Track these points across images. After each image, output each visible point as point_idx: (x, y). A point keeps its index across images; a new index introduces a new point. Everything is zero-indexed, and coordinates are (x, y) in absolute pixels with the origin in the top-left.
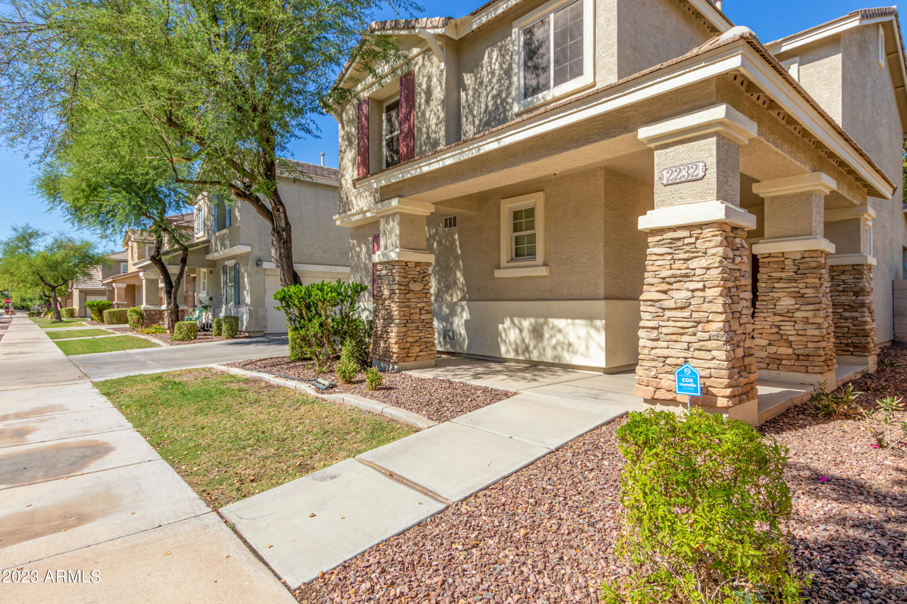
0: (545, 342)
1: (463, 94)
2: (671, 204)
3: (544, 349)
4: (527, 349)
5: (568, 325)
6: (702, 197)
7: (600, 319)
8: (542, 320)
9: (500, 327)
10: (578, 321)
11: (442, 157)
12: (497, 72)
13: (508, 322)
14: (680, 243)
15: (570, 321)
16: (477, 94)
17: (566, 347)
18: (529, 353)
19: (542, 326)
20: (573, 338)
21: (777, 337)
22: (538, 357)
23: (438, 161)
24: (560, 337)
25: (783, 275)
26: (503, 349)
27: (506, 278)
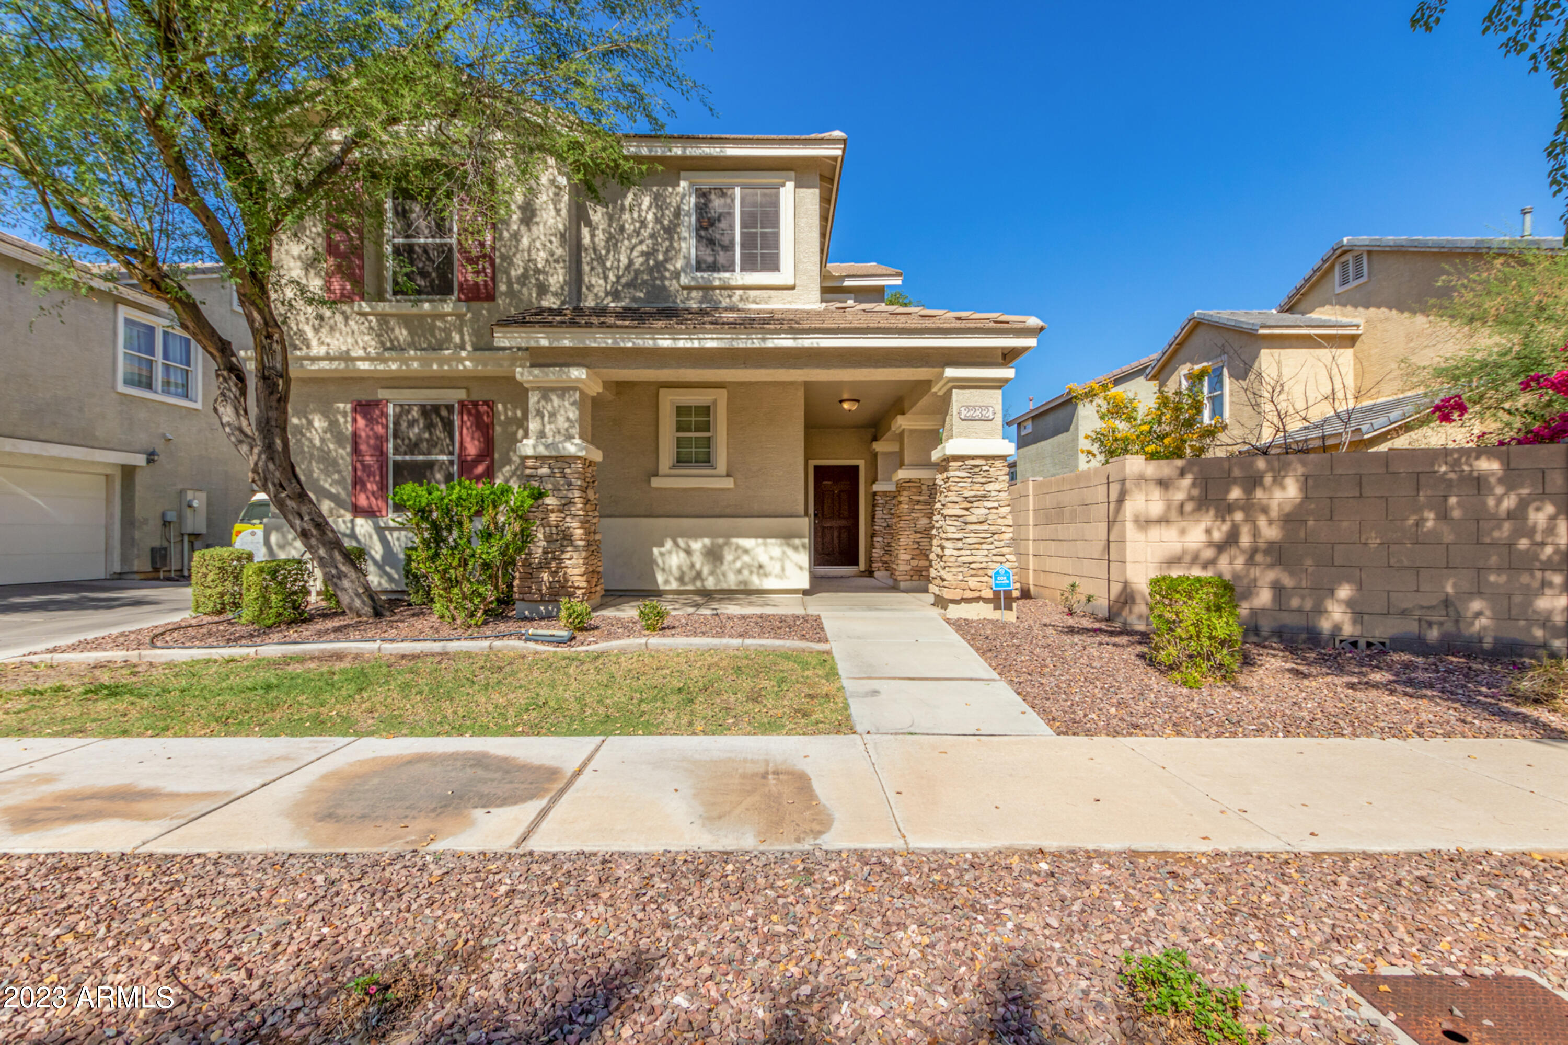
0: (725, 567)
1: (585, 232)
2: (966, 437)
3: (724, 575)
4: (699, 575)
5: (758, 545)
6: (990, 434)
7: (800, 537)
8: (721, 541)
9: (656, 551)
10: (769, 541)
11: (701, 336)
12: (650, 226)
13: (669, 544)
14: (977, 470)
15: (760, 541)
16: (612, 242)
17: (755, 570)
18: (703, 580)
19: (721, 547)
20: (763, 558)
21: (918, 552)
22: (716, 585)
23: (691, 339)
24: (746, 558)
25: (921, 498)
26: (660, 578)
27: (665, 489)
